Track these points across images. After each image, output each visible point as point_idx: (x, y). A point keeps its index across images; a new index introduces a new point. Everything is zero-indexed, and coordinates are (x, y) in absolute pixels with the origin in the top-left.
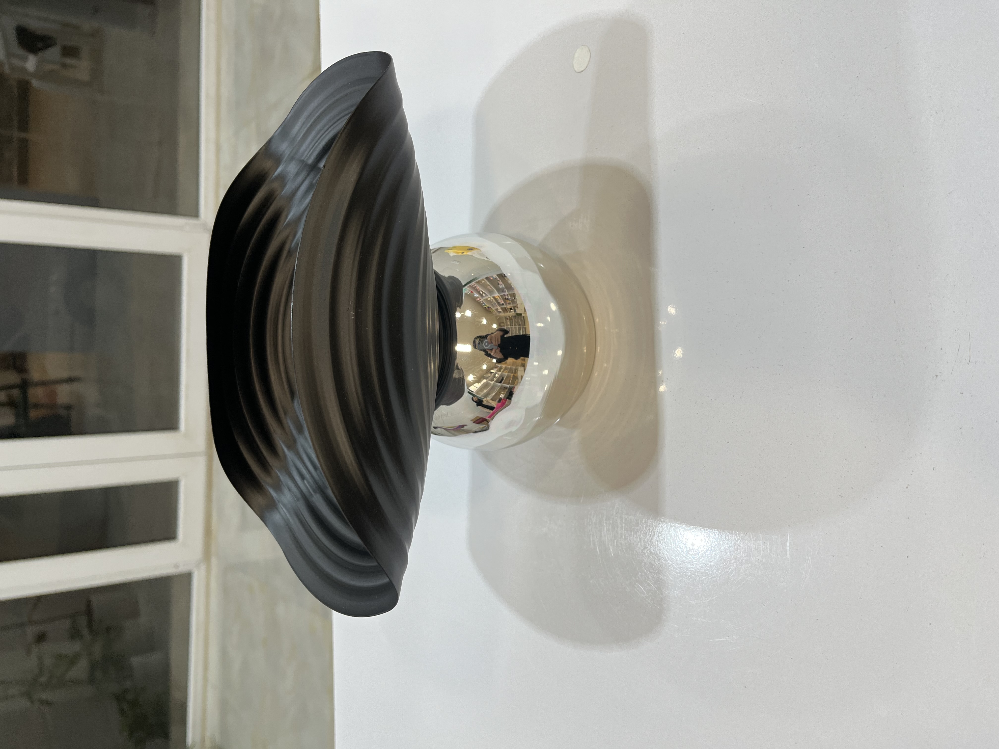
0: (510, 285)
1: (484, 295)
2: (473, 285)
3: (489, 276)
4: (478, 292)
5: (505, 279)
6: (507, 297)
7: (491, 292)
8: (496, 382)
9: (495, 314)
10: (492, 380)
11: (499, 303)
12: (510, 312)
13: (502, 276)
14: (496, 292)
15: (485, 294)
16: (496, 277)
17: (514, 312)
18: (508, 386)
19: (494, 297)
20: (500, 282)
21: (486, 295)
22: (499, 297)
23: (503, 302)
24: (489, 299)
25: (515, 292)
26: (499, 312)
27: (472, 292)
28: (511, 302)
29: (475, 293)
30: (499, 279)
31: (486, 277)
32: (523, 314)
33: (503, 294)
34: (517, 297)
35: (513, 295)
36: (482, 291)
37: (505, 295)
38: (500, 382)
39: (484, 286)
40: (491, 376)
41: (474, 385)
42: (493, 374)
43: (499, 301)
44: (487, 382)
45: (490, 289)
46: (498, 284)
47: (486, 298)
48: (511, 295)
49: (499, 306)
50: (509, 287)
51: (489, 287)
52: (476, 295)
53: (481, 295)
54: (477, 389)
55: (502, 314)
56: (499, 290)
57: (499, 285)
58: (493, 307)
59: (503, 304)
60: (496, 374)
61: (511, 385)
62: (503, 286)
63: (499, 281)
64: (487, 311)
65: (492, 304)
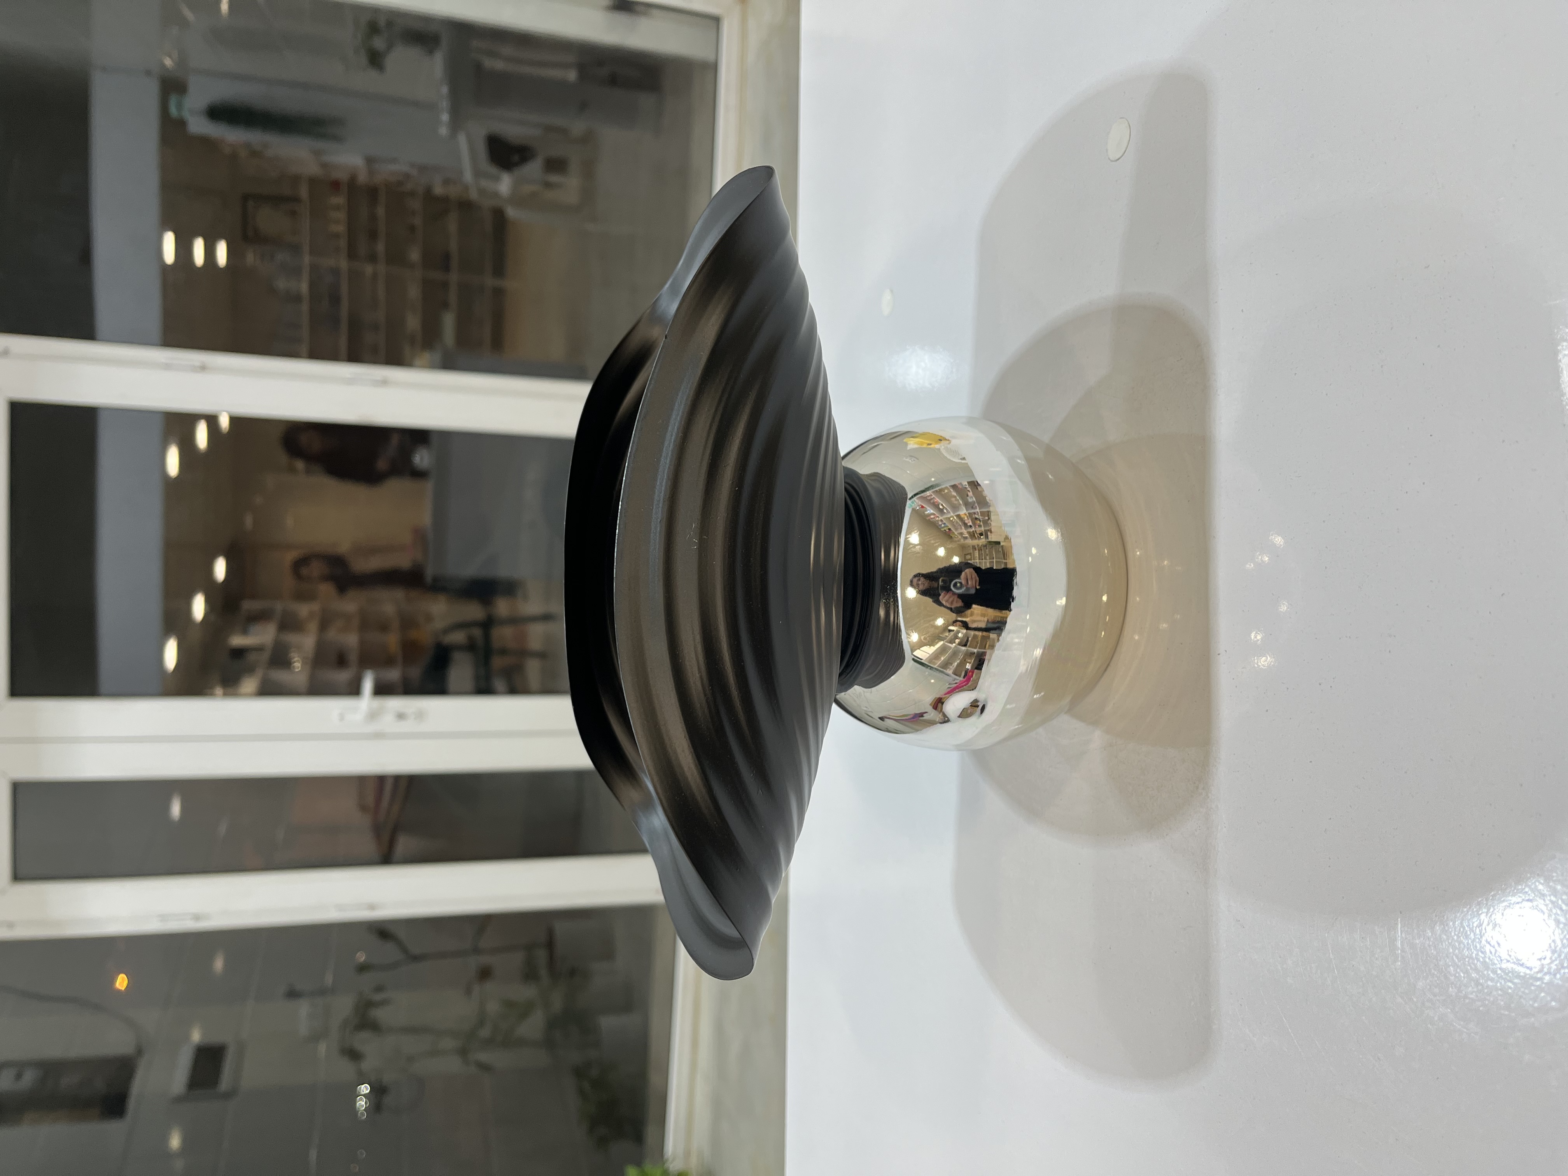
0: (985, 498)
1: (945, 511)
2: (929, 496)
3: (956, 483)
4: (936, 506)
5: (977, 489)
6: (977, 516)
7: (955, 508)
8: (959, 644)
9: (959, 541)
10: (951, 642)
11: (965, 525)
12: (979, 538)
13: (975, 485)
14: (964, 508)
15: (946, 509)
16: (966, 485)
17: (984, 540)
18: (975, 651)
19: (958, 516)
20: (970, 494)
21: (948, 512)
22: (965, 514)
23: (971, 524)
24: (951, 519)
25: (991, 509)
26: (964, 537)
27: (922, 507)
28: (981, 523)
29: (928, 508)
30: (969, 489)
31: (953, 484)
32: (1002, 542)
33: (973, 511)
34: (992, 517)
35: (988, 514)
36: (942, 505)
37: (975, 513)
38: (965, 645)
39: (946, 498)
40: (950, 636)
41: (921, 649)
42: (952, 633)
43: (966, 522)
44: (944, 644)
45: (956, 502)
46: (968, 496)
47: (949, 516)
48: (982, 513)
49: (965, 530)
50: (982, 501)
51: (953, 499)
52: (930, 511)
53: (941, 511)
54: (928, 655)
55: (970, 542)
56: (967, 504)
57: (968, 498)
58: (956, 529)
59: (971, 526)
60: (958, 632)
61: (979, 648)
62: (974, 499)
63: (969, 491)
64: (948, 535)
65: (954, 525)
